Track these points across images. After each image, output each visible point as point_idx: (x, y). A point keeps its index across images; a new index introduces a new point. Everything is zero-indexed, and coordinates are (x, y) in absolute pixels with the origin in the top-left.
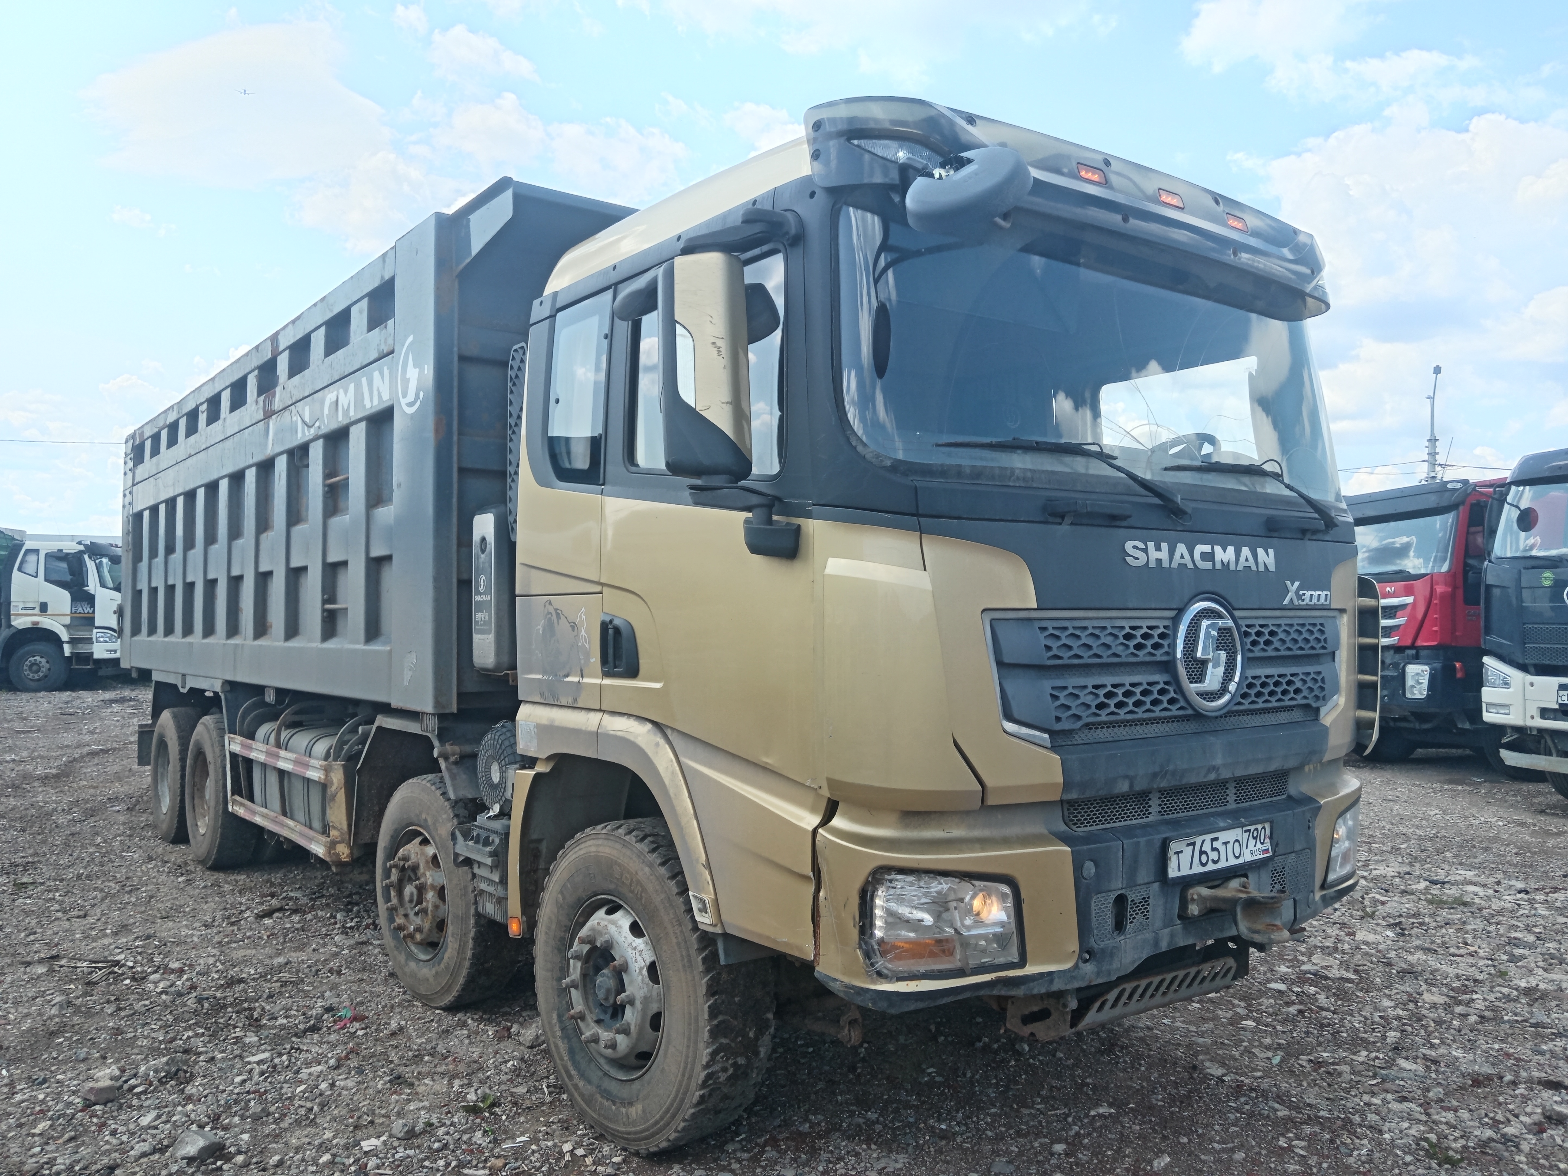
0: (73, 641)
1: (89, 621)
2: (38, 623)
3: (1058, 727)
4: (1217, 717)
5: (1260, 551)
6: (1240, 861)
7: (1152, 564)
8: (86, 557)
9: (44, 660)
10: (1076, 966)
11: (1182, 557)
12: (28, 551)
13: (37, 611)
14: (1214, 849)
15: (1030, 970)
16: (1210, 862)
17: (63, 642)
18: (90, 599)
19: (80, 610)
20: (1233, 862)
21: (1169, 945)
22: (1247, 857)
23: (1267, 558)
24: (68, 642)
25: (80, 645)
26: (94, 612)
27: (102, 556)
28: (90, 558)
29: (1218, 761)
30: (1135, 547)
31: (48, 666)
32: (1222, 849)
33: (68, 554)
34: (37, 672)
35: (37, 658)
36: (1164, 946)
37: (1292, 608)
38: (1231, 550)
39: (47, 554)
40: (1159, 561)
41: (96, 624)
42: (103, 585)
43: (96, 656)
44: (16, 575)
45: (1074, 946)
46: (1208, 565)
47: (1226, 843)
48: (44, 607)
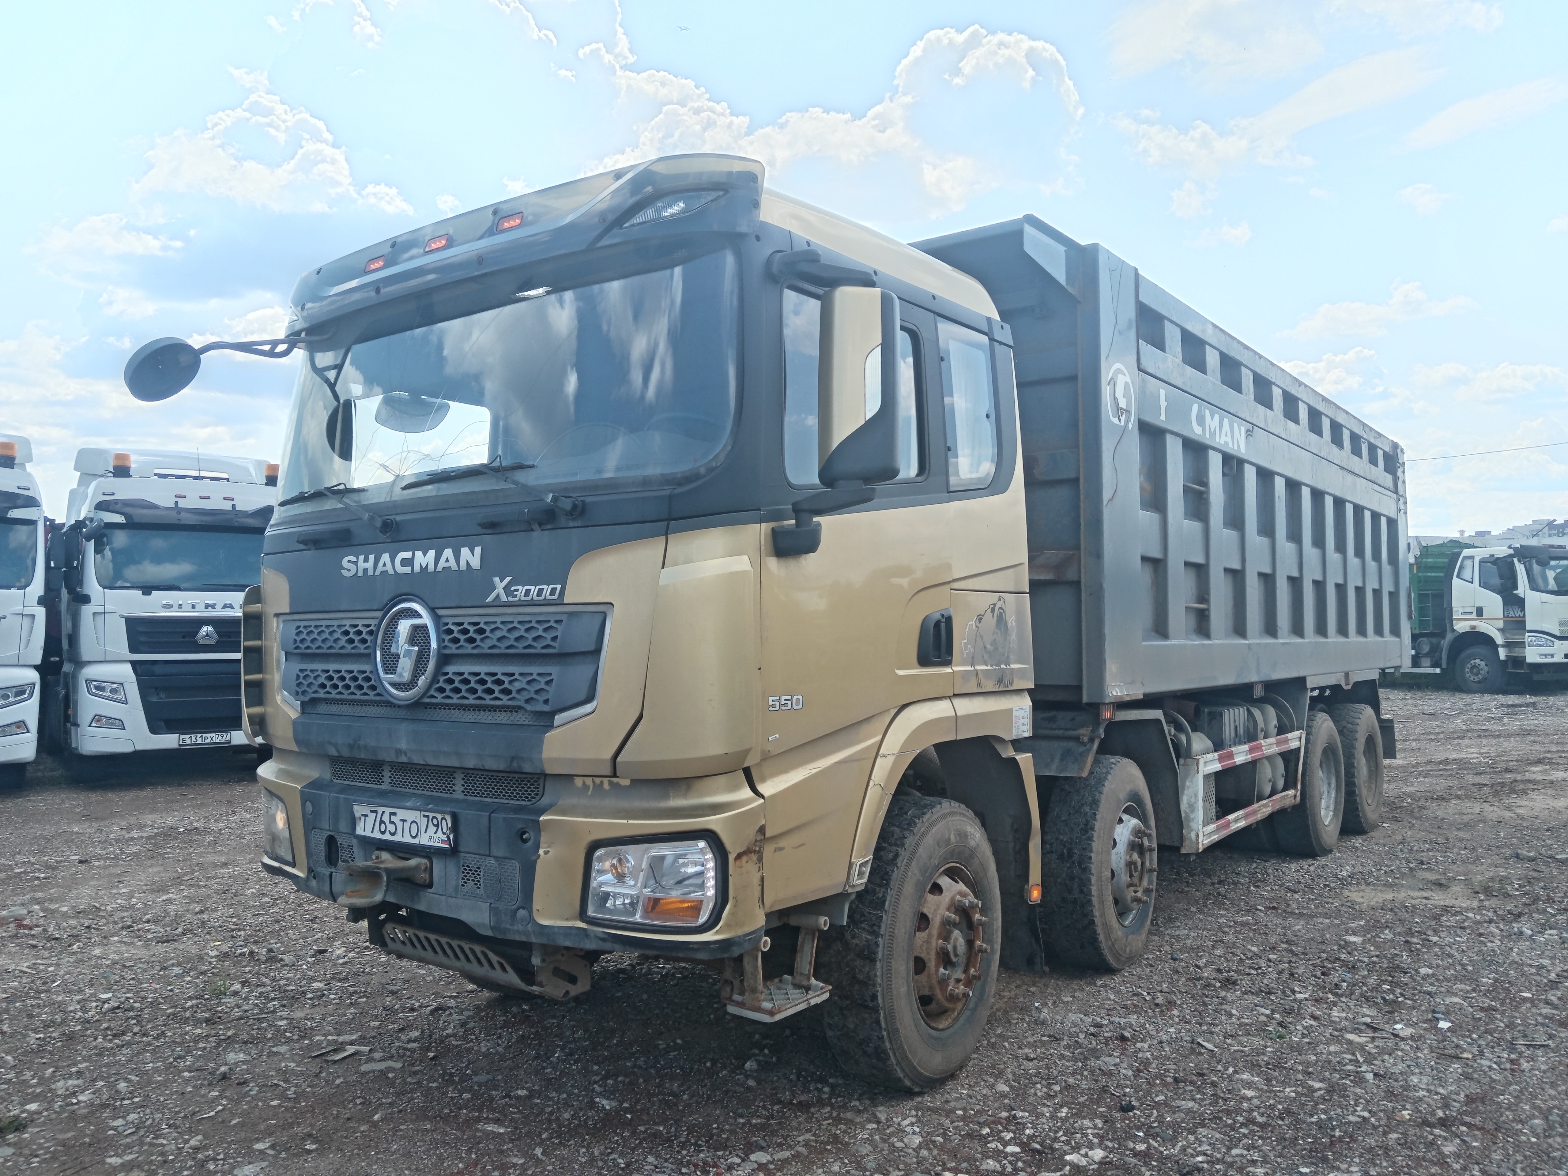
0: (1508, 645)
1: (1520, 624)
2: (1475, 627)
3: (303, 697)
4: (399, 706)
5: (465, 552)
6: (416, 841)
7: (360, 574)
8: (1515, 560)
9: (1483, 663)
11: (385, 565)
12: (1465, 558)
13: (1474, 616)
14: (392, 822)
16: (387, 832)
17: (1498, 646)
18: (1520, 603)
19: (1512, 614)
20: (408, 839)
22: (424, 840)
23: (472, 557)
24: (1503, 646)
25: (1517, 649)
26: (1524, 616)
27: (1532, 558)
28: (1519, 561)
29: (403, 745)
30: (349, 561)
31: (1486, 669)
32: (399, 825)
33: (1498, 559)
34: (1477, 674)
35: (1478, 661)
37: (497, 603)
38: (432, 553)
39: (1481, 562)
40: (365, 570)
41: (1528, 628)
42: (1534, 587)
43: (1529, 660)
44: (1455, 581)
46: (407, 570)
47: (404, 821)
48: (1480, 611)
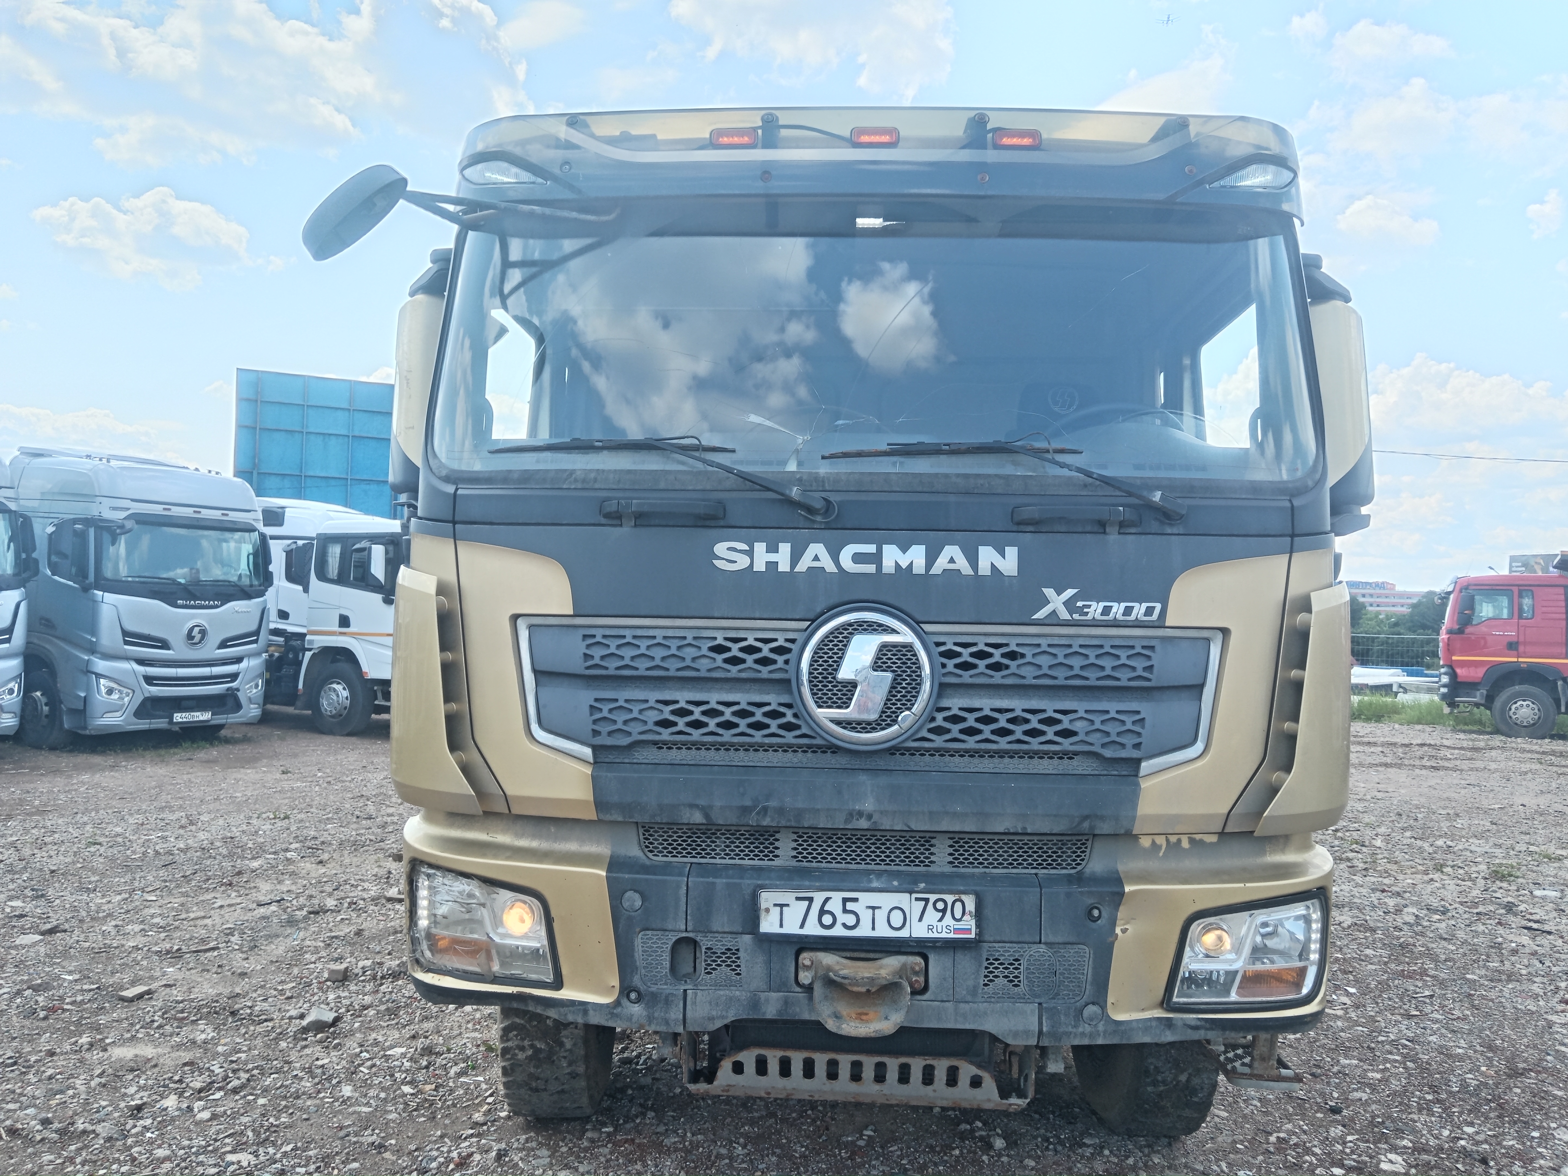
3: (598, 741)
5: (986, 551)
6: (904, 934)
7: (761, 568)
10: (617, 1003)
11: (816, 559)
14: (847, 911)
15: (565, 994)
16: (839, 925)
20: (886, 932)
21: (780, 1012)
22: (919, 931)
23: (999, 559)
30: (732, 549)
32: (865, 914)
36: (770, 1011)
38: (918, 549)
40: (772, 564)
45: (615, 982)
46: (867, 569)
47: (873, 908)
